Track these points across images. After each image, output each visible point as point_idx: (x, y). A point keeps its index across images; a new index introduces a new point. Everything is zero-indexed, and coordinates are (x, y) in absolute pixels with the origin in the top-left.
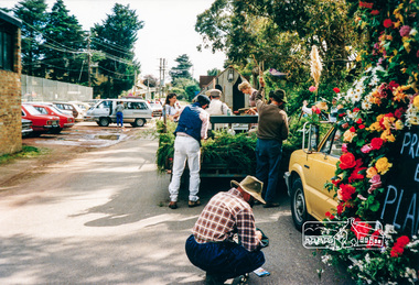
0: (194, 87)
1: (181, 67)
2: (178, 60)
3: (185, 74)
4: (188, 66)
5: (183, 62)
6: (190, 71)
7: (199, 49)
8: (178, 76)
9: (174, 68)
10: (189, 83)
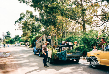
0: (12, 40)
1: (8, 34)
2: (7, 33)
3: (9, 37)
4: (10, 34)
5: (8, 33)
6: (10, 36)
7: (16, 30)
8: (7, 37)
9: (6, 35)
10: (10, 39)
